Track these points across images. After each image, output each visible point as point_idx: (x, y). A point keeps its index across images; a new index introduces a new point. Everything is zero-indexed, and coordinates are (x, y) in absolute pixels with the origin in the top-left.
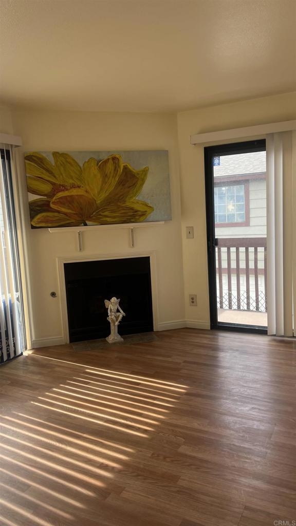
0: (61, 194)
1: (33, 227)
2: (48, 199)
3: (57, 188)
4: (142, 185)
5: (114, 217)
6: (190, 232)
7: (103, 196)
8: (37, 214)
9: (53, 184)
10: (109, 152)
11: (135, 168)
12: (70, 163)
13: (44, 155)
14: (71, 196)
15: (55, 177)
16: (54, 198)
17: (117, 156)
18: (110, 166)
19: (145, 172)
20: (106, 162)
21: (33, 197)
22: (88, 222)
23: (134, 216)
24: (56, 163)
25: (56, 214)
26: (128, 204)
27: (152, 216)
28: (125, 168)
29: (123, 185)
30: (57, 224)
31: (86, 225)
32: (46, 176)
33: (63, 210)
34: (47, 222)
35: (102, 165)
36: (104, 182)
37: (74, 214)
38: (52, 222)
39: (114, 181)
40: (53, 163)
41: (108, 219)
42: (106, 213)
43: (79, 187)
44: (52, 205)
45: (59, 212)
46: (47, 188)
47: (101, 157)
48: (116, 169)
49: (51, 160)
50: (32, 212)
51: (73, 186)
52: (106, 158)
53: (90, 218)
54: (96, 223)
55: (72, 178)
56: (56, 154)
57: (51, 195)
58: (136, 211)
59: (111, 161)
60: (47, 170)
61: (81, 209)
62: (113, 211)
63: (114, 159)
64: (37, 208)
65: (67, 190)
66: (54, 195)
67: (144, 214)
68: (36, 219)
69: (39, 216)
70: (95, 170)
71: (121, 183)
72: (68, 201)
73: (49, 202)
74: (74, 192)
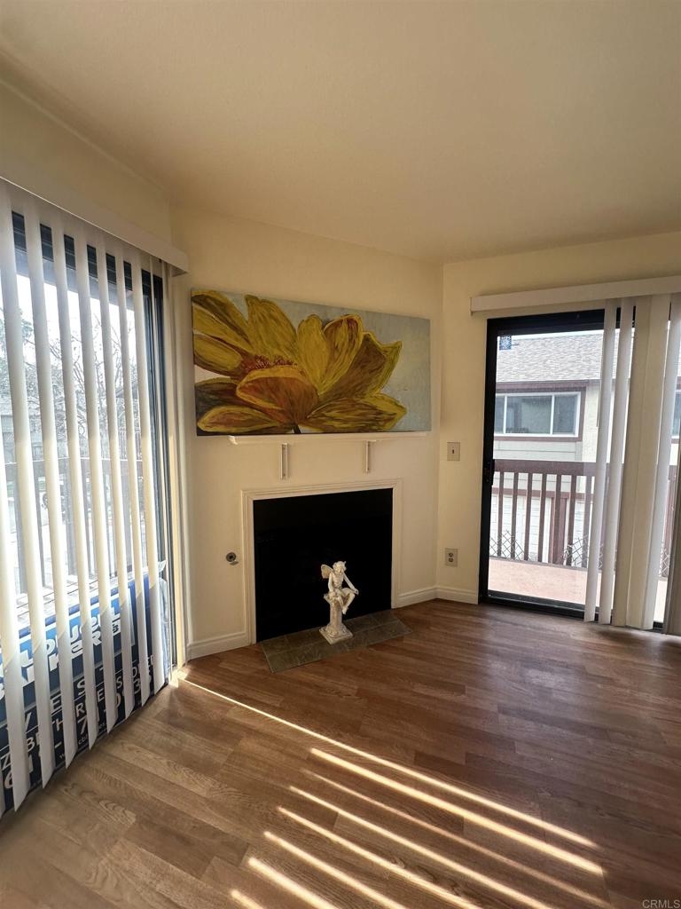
0: (257, 374)
1: (200, 433)
2: (233, 382)
3: (249, 362)
4: (391, 370)
5: (345, 421)
6: (454, 452)
7: (330, 382)
8: (210, 409)
9: (244, 354)
10: (343, 309)
11: (382, 340)
12: (276, 320)
13: (230, 299)
14: (276, 379)
15: (248, 341)
16: (244, 380)
17: (355, 318)
18: (343, 332)
19: (396, 349)
20: (337, 324)
21: (203, 376)
22: (301, 428)
23: (376, 421)
24: (251, 316)
25: (246, 410)
26: (368, 400)
27: (402, 422)
28: (367, 339)
29: (363, 367)
30: (248, 429)
31: (298, 432)
32: (231, 337)
33: (260, 403)
34: (228, 423)
35: (330, 329)
36: (332, 359)
37: (280, 411)
38: (237, 424)
39: (348, 359)
40: (247, 318)
41: (336, 424)
42: (333, 413)
43: (290, 363)
44: (239, 393)
45: (251, 406)
46: (231, 360)
47: (330, 317)
48: (352, 340)
49: (243, 310)
50: (201, 404)
51: (280, 362)
52: (337, 318)
53: (306, 421)
54: (314, 430)
55: (278, 346)
56: (251, 300)
57: (238, 374)
58: (380, 413)
59: (345, 325)
60: (235, 328)
61: (292, 403)
62: (343, 411)
63: (350, 321)
64: (211, 397)
65: (269, 366)
66: (245, 374)
67: (391, 418)
68: (207, 418)
69: (213, 412)
70: (317, 337)
71: (359, 363)
72: (270, 388)
73: (236, 386)
74: (281, 372)
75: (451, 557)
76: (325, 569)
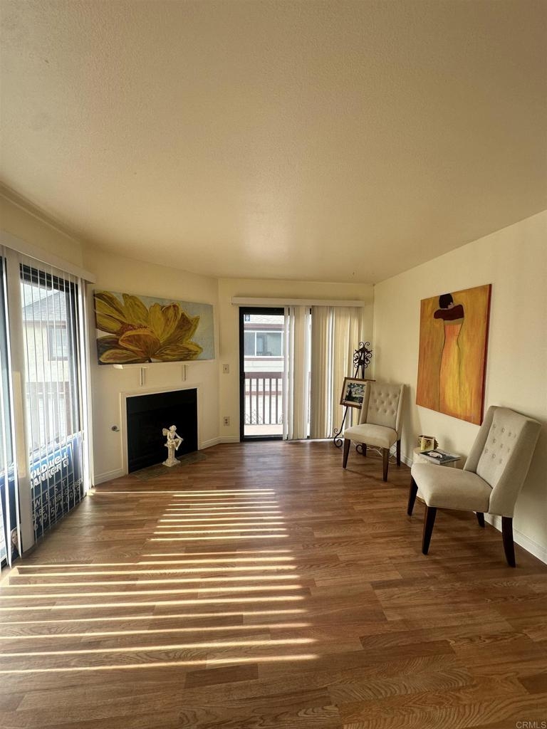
0: (129, 333)
1: (101, 363)
2: (118, 337)
3: (125, 327)
4: (195, 330)
5: (174, 356)
6: (226, 369)
7: (166, 336)
8: (105, 351)
9: (122, 323)
10: (171, 300)
11: (190, 315)
12: (138, 306)
13: (115, 295)
14: (138, 335)
15: (124, 316)
16: (123, 336)
17: (177, 305)
18: (171, 312)
19: (197, 319)
20: (168, 308)
21: (102, 334)
22: (152, 359)
23: (188, 355)
24: (125, 304)
25: (124, 351)
26: (184, 345)
27: (201, 355)
28: (183, 315)
29: (182, 329)
30: (126, 361)
31: (150, 362)
32: (116, 315)
33: (131, 347)
34: (114, 359)
35: (164, 310)
36: (166, 325)
37: (142, 352)
38: (120, 358)
39: (174, 325)
40: (123, 305)
41: (169, 357)
42: (168, 352)
43: (145, 327)
44: (120, 343)
45: (126, 349)
46: (116, 326)
47: (165, 304)
48: (175, 315)
49: (121, 300)
50: (101, 349)
51: (140, 327)
52: (168, 305)
53: (154, 356)
54: (159, 361)
55: (139, 318)
56: (125, 296)
57: (119, 333)
58: (190, 351)
59: (172, 307)
60: (117, 310)
61: (147, 347)
62: (173, 350)
63: (174, 306)
64: (106, 345)
65: (135, 329)
66: (123, 333)
67: (196, 353)
68: (104, 356)
69: (107, 353)
70: (159, 314)
71: (180, 327)
72: (136, 340)
73: (118, 339)
74: (141, 332)
75: (226, 421)
76: (165, 431)
